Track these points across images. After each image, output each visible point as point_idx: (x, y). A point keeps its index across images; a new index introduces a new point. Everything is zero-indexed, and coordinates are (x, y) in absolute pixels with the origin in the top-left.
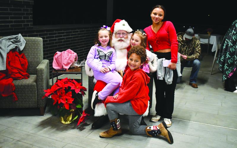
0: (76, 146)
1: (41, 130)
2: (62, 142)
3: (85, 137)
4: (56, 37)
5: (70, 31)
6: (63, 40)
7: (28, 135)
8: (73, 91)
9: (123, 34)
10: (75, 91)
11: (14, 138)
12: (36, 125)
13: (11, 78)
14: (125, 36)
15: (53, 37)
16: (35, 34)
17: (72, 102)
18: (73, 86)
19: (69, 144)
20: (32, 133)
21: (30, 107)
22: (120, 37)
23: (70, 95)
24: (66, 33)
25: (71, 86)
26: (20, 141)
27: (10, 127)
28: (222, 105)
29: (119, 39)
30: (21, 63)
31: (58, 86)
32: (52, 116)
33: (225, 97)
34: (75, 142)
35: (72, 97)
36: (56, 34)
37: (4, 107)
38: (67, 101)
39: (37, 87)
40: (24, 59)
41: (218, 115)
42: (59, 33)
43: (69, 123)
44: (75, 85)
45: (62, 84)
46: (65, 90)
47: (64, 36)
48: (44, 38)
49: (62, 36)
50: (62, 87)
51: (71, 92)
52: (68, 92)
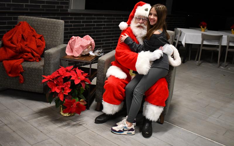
0: (57, 142)
1: (36, 118)
2: (46, 135)
3: (74, 135)
5: (113, 17)
7: (19, 121)
8: (73, 81)
10: (75, 82)
11: (3, 121)
12: (34, 111)
13: (22, 59)
15: (91, 22)
16: (70, 17)
17: (68, 93)
18: (75, 75)
19: (51, 138)
20: (24, 120)
21: (36, 92)
22: (139, 23)
23: (68, 85)
24: (107, 19)
25: (72, 76)
26: (7, 125)
27: (9, 109)
30: (37, 44)
31: (59, 74)
34: (59, 138)
35: (69, 88)
36: (94, 19)
37: (9, 87)
38: (63, 91)
39: (44, 72)
40: (42, 40)
42: (98, 18)
44: (77, 75)
45: (63, 71)
46: (64, 79)
47: (105, 22)
48: (80, 22)
49: (101, 22)
50: (62, 76)
51: (70, 82)
52: (67, 82)
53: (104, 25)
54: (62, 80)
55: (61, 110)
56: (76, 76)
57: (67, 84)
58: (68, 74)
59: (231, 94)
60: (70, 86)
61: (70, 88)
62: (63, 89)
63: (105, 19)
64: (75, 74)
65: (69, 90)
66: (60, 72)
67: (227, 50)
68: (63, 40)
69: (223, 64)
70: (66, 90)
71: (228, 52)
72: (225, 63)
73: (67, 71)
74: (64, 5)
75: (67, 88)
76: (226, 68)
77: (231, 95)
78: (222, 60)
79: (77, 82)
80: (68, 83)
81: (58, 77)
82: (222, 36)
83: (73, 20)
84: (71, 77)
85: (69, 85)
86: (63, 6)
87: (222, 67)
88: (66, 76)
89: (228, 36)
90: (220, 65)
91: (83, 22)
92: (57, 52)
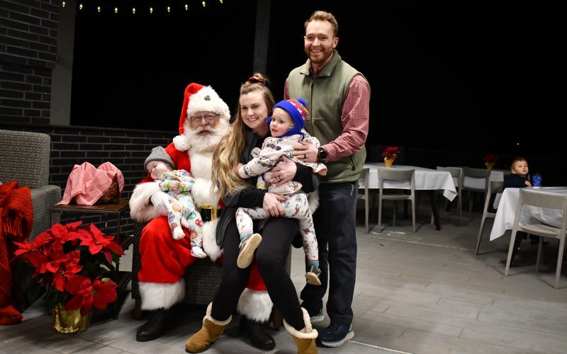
4: (107, 147)
5: (145, 138)
6: (126, 157)
9: (205, 116)
10: (90, 250)
14: (212, 122)
15: (100, 147)
17: (76, 274)
18: (88, 238)
23: (75, 259)
24: (134, 141)
28: (478, 316)
29: (200, 129)
31: (52, 235)
32: (42, 316)
33: (493, 302)
35: (78, 264)
36: (107, 140)
38: (65, 271)
41: (459, 337)
42: (114, 140)
43: (72, 331)
44: (93, 237)
45: (60, 231)
46: (64, 245)
47: (128, 147)
48: (75, 147)
49: (122, 148)
50: (60, 239)
51: (78, 251)
52: (72, 252)
53: (128, 154)
54: (61, 248)
55: (57, 320)
56: (91, 239)
57: (72, 257)
58: (72, 237)
59: (399, 274)
60: (78, 260)
61: (80, 263)
62: (63, 267)
63: (128, 141)
64: (90, 235)
65: (78, 268)
66: (56, 232)
67: (381, 197)
68: (47, 176)
69: (377, 227)
70: (71, 268)
71: (383, 200)
72: (379, 226)
73: (70, 230)
74: (41, 110)
75: (71, 265)
76: (382, 233)
77: (400, 276)
78: (373, 220)
79: (94, 250)
80: (76, 254)
81: (51, 242)
82: (369, 169)
83: (61, 142)
84: (79, 241)
85: (77, 258)
86: (39, 111)
87: (375, 233)
88: (70, 239)
89: (379, 170)
90: (371, 230)
91: (83, 147)
92: (41, 196)
